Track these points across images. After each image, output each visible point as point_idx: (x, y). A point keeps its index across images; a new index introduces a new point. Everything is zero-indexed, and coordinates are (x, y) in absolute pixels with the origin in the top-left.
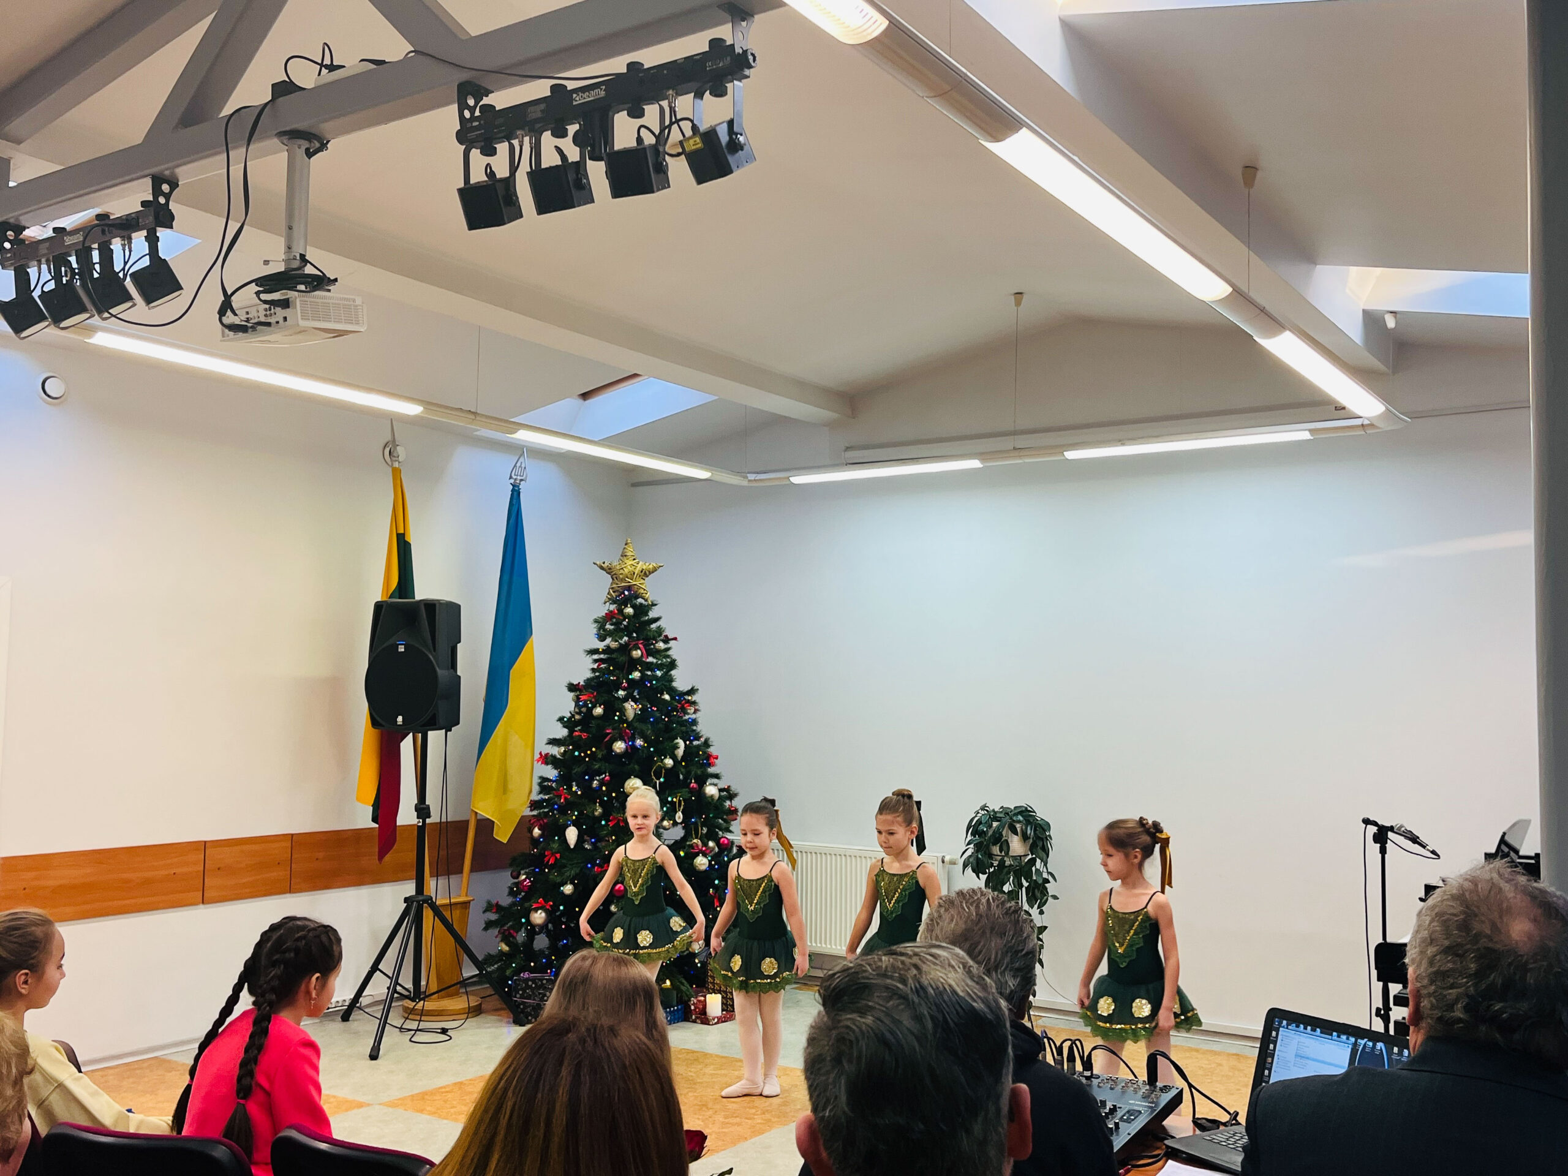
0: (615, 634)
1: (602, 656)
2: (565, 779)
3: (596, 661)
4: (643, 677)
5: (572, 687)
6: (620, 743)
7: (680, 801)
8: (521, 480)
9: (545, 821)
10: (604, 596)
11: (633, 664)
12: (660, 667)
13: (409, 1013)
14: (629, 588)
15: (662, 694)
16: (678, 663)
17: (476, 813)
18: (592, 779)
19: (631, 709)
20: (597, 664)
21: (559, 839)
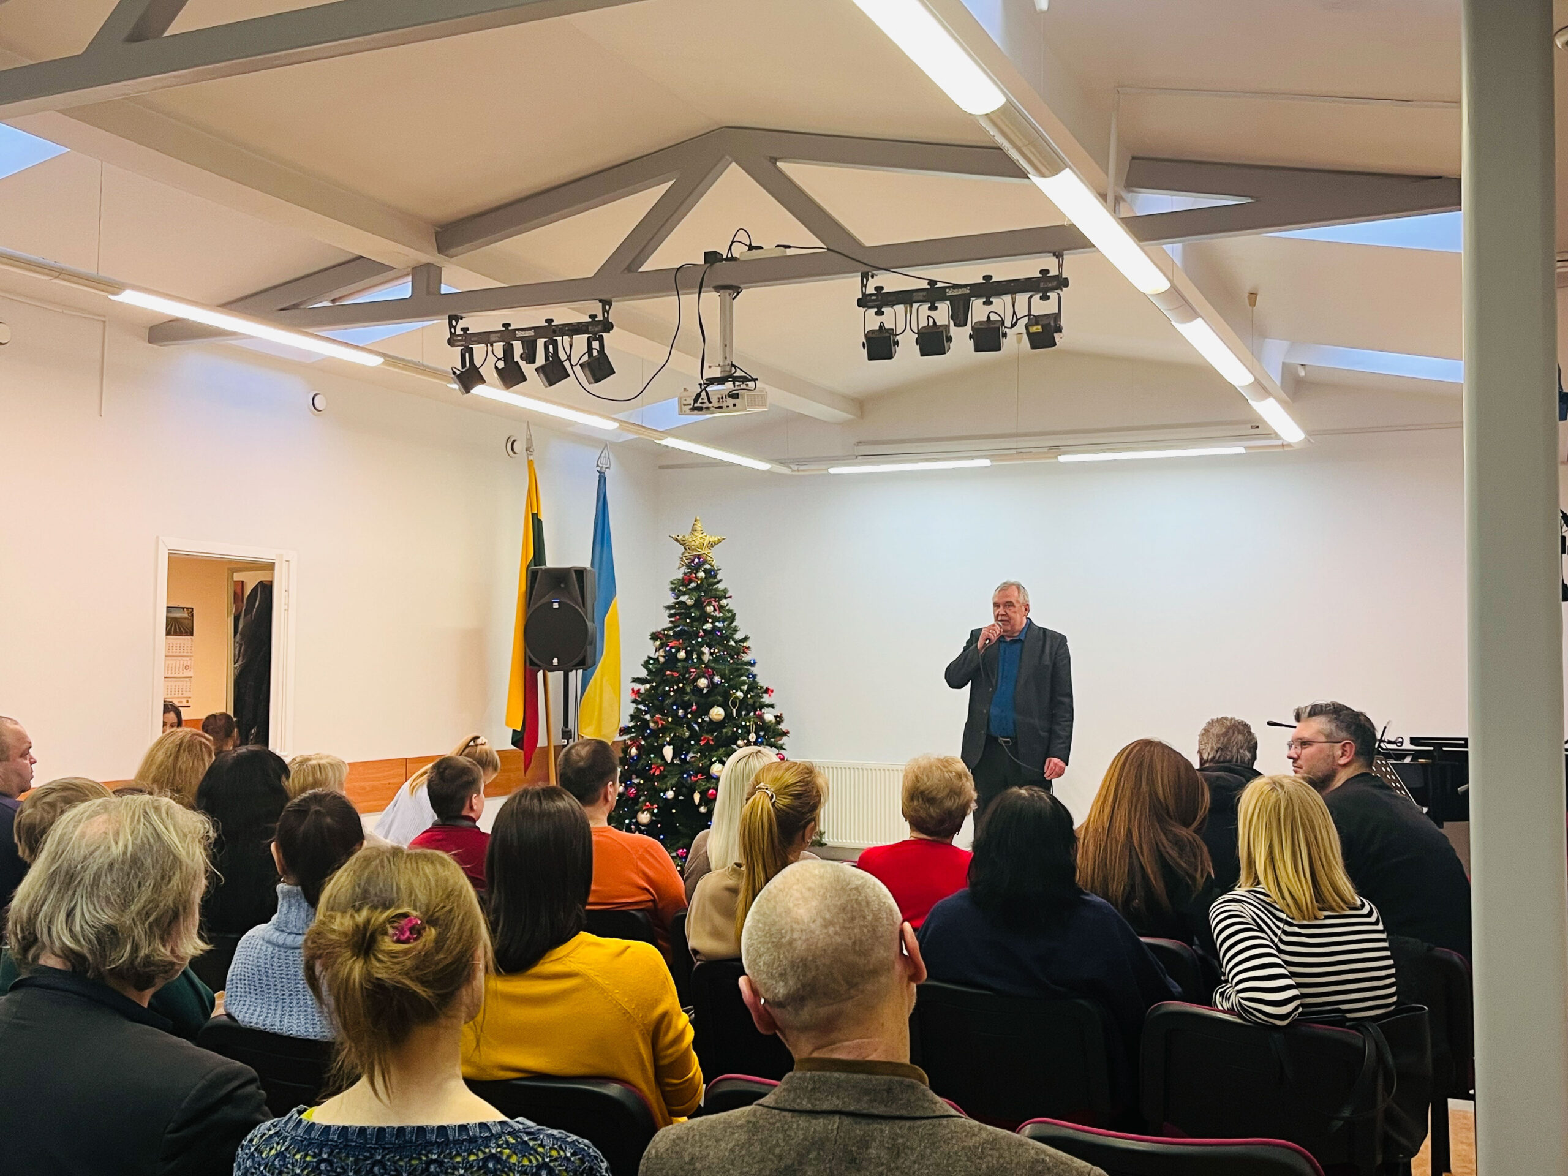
0: (689, 592)
1: (675, 611)
4: (714, 627)
5: (654, 635)
6: (702, 679)
7: (752, 725)
8: (606, 468)
10: (678, 563)
11: (704, 617)
12: (725, 620)
14: (699, 557)
15: (729, 641)
18: (677, 709)
19: (707, 652)
20: (670, 617)
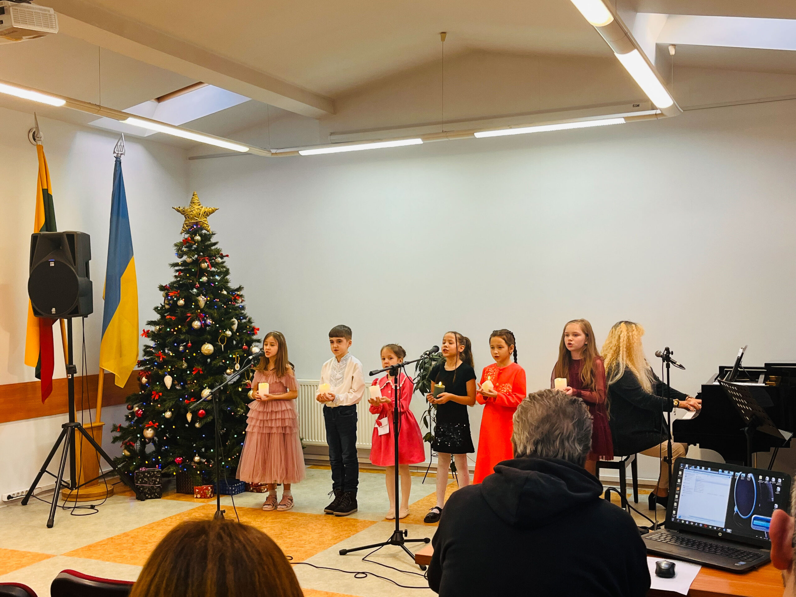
0: (189, 253)
1: (180, 268)
2: (161, 346)
3: (177, 271)
4: (209, 281)
5: (163, 288)
6: (197, 322)
7: (237, 357)
8: (121, 154)
9: (149, 373)
10: (180, 229)
11: (202, 272)
12: (219, 274)
13: (67, 497)
14: (197, 224)
15: (222, 291)
16: (230, 271)
17: (103, 370)
18: (178, 346)
19: (202, 300)
20: (178, 273)
21: (159, 384)
